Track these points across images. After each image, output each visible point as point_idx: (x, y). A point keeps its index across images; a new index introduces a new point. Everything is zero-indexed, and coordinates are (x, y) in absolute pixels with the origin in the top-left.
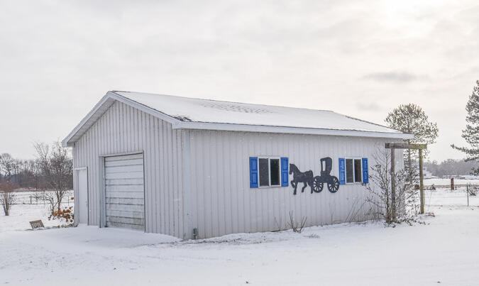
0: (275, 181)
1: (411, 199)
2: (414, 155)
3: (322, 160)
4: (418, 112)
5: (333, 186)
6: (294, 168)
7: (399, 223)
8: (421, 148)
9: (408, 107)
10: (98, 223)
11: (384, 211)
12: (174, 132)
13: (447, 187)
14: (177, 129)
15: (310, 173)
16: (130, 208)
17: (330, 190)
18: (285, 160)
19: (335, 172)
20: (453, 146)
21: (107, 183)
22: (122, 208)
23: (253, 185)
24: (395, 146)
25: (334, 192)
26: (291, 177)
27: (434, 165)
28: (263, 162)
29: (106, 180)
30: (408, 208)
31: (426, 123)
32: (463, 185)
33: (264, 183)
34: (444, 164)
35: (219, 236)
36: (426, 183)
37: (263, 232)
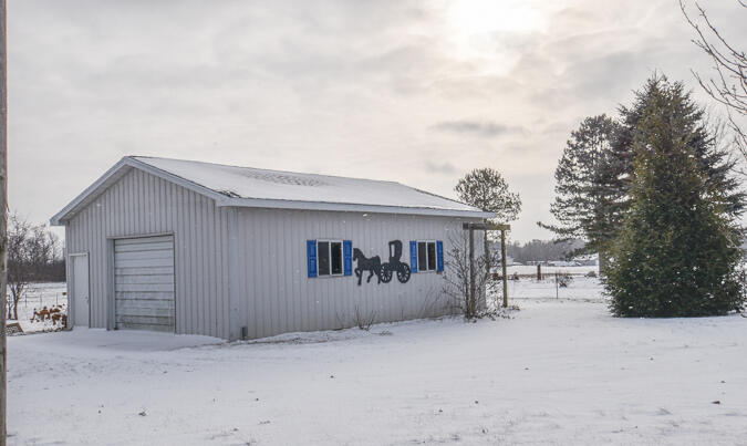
0: (337, 269)
1: (493, 290)
2: (492, 235)
3: (390, 244)
4: (496, 178)
5: (404, 276)
6: (358, 253)
7: (479, 317)
8: (503, 228)
9: (484, 172)
10: (105, 325)
11: (463, 303)
12: (217, 209)
13: (532, 276)
14: (221, 207)
15: (377, 259)
16: (150, 304)
17: (400, 280)
18: (348, 244)
19: (406, 258)
20: (539, 224)
21: (118, 272)
22: (140, 304)
23: (312, 274)
24: (474, 227)
25: (404, 282)
26: (355, 264)
27: (515, 247)
28: (323, 246)
29: (116, 268)
30: (489, 301)
31: (506, 194)
32: (552, 274)
33: (324, 271)
34: (529, 246)
35: (272, 335)
36: (510, 271)
37: (323, 330)
